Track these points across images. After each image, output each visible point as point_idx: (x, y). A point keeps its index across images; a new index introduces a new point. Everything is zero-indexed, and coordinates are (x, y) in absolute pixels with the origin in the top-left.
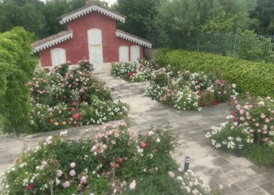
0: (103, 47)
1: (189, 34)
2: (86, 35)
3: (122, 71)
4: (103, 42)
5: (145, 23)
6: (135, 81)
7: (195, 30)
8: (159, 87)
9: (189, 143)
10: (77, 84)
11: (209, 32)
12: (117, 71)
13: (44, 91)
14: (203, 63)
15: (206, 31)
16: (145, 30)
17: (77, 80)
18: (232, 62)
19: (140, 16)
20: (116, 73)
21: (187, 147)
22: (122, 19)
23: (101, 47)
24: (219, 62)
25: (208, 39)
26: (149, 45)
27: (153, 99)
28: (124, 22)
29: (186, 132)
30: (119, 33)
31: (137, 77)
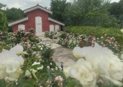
0: (42, 25)
1: (80, 18)
2: (35, 19)
3: (50, 35)
4: (42, 23)
5: (62, 15)
6: (54, 39)
7: (83, 17)
8: (63, 39)
9: (69, 60)
10: (21, 35)
11: (89, 17)
12: (47, 35)
13: (4, 37)
14: (85, 31)
15: (87, 16)
16: (62, 18)
17: (21, 32)
18: (98, 29)
19: (60, 12)
20: (47, 36)
21: (67, 61)
22: (51, 13)
23: (41, 25)
24: (92, 29)
25: (88, 20)
26: (63, 25)
27: (59, 45)
28: (52, 14)
29: (69, 56)
30: (49, 19)
31: (55, 37)
